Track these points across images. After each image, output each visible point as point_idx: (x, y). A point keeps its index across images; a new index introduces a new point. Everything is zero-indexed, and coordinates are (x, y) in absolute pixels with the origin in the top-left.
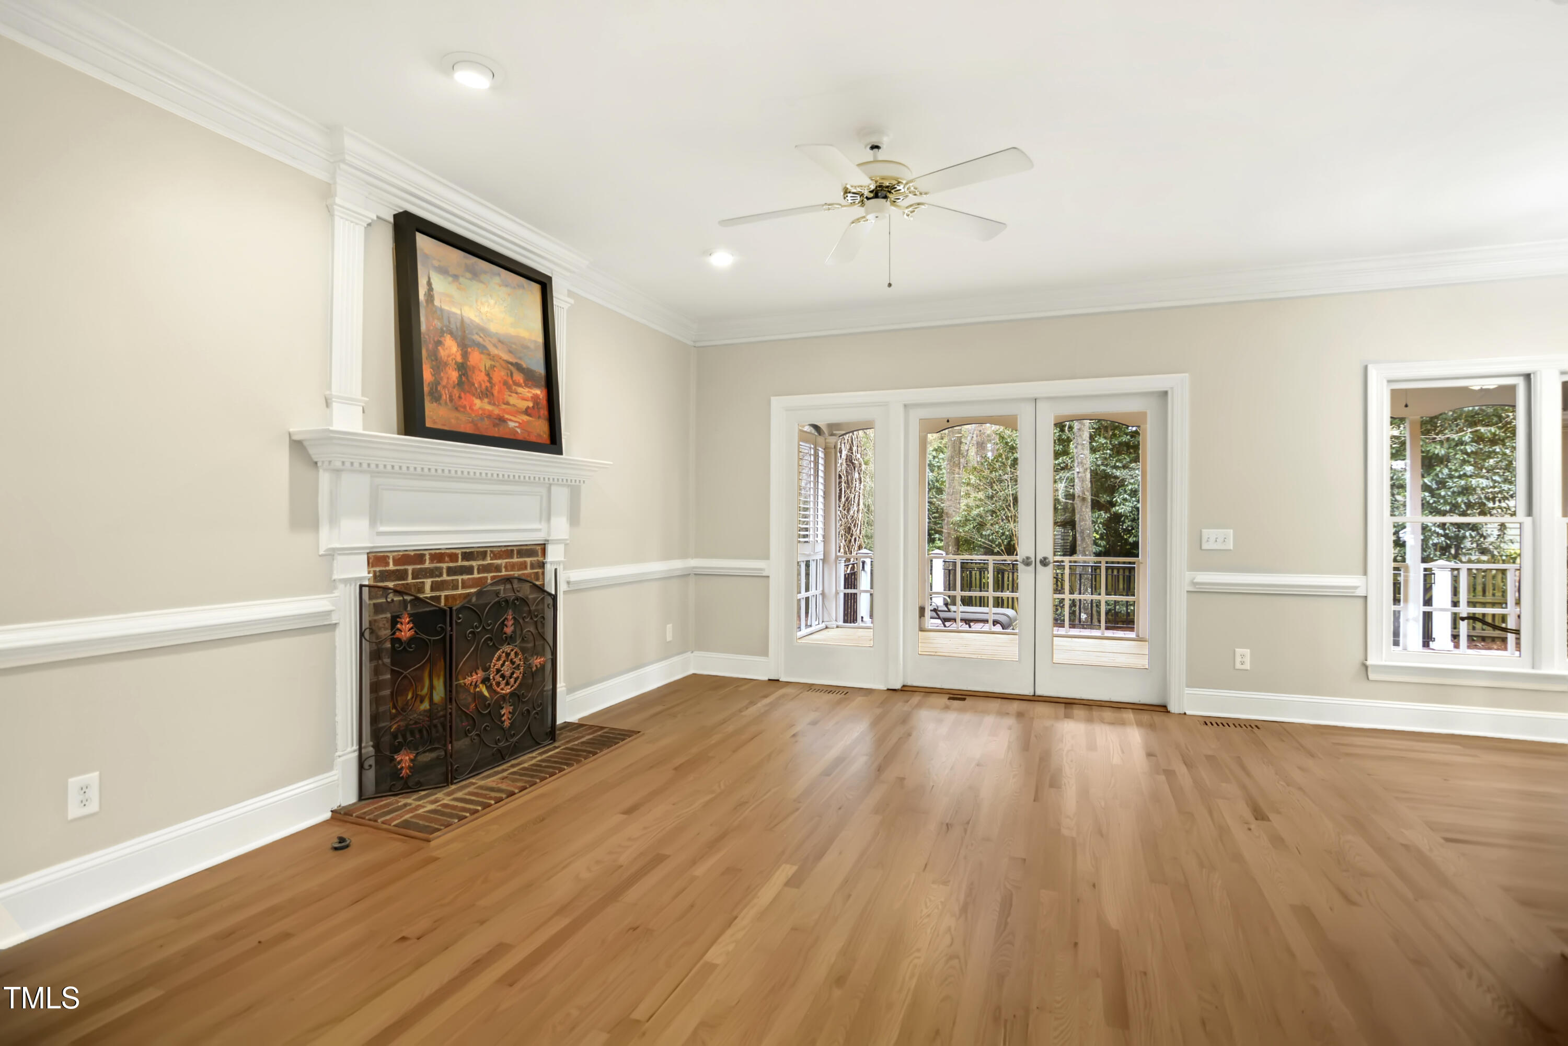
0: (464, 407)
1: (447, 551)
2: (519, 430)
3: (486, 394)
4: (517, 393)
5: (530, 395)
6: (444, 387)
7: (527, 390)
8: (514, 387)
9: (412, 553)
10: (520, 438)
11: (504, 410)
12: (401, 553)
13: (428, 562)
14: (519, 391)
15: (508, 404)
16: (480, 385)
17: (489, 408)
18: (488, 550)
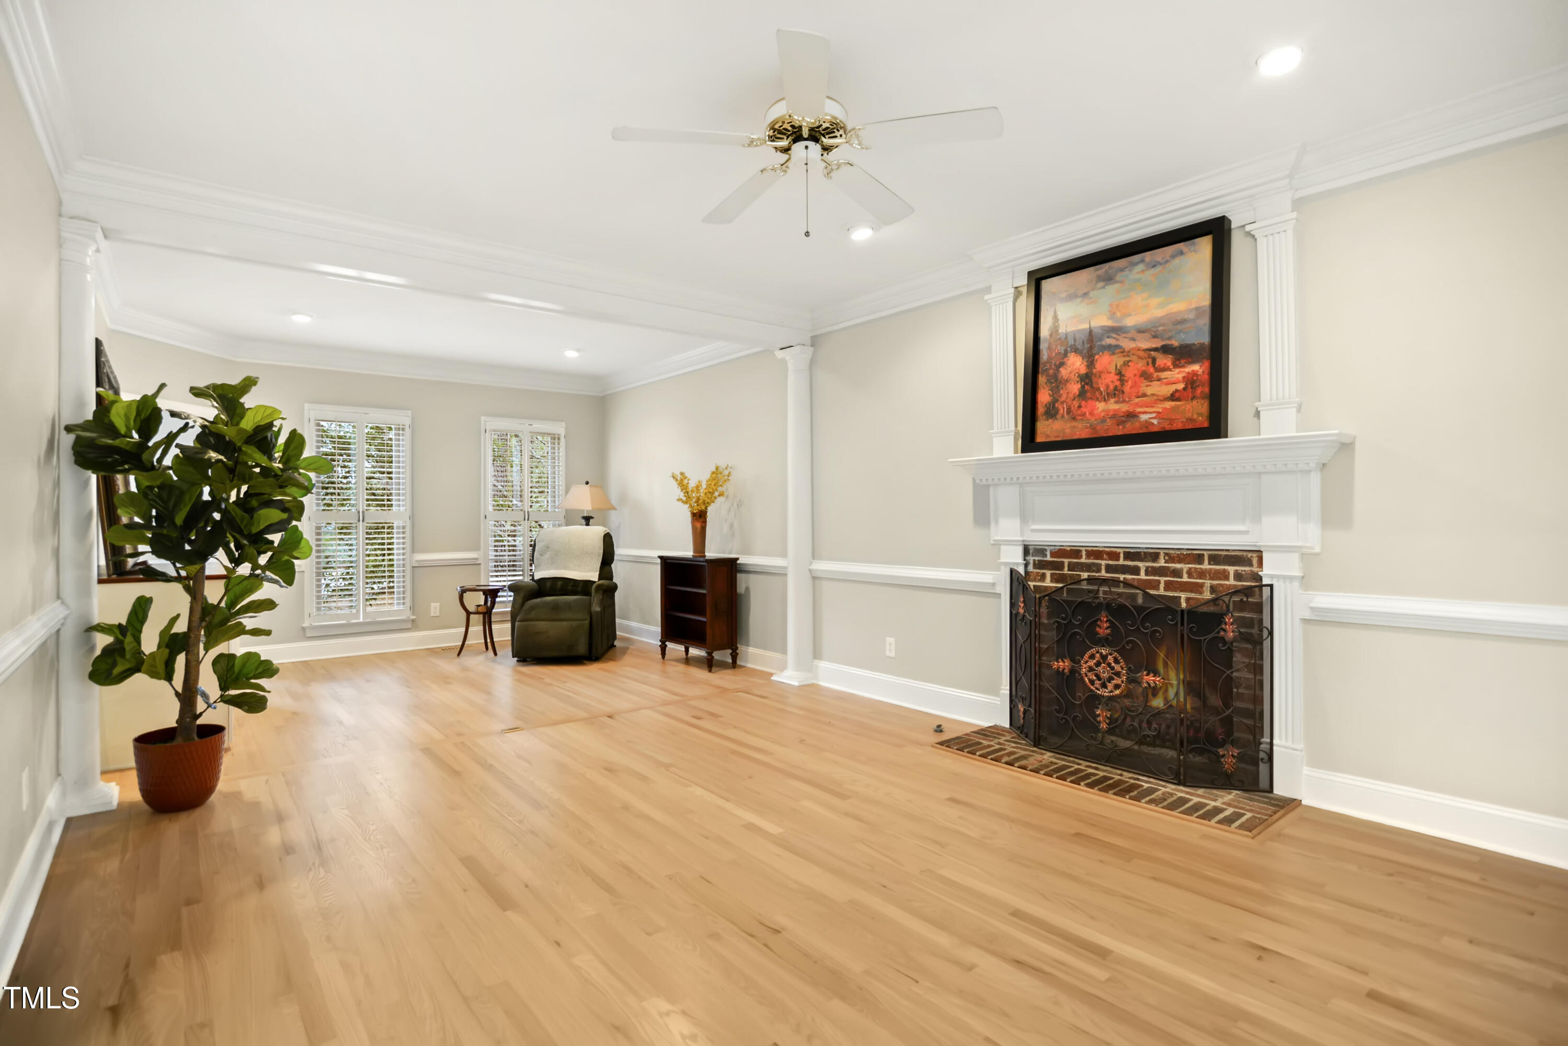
0: (1084, 415)
1: (1106, 549)
2: (1155, 422)
3: (1116, 393)
4: (1159, 380)
5: (1180, 376)
6: (1063, 402)
7: (1177, 370)
8: (1155, 375)
9: (1068, 549)
10: (1155, 429)
11: (1137, 405)
12: (1058, 548)
13: (1084, 556)
14: (1163, 377)
15: (1144, 395)
16: (1108, 386)
17: (1116, 407)
18: (1162, 552)
